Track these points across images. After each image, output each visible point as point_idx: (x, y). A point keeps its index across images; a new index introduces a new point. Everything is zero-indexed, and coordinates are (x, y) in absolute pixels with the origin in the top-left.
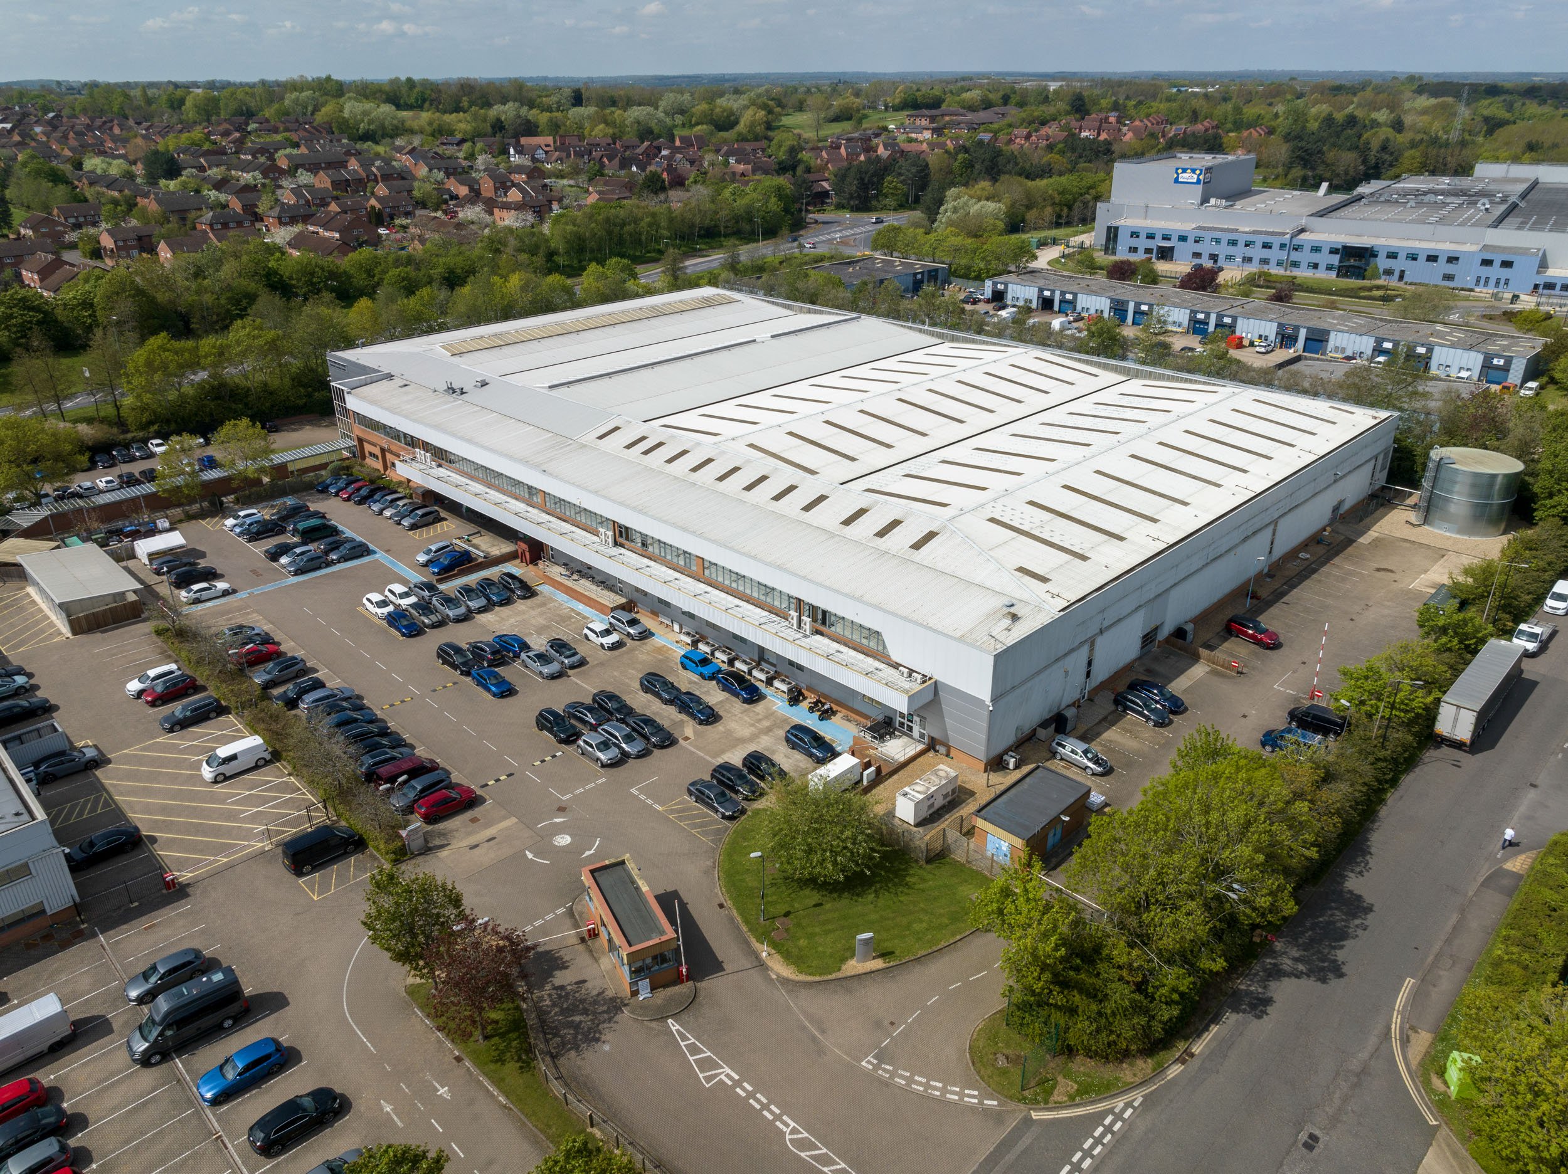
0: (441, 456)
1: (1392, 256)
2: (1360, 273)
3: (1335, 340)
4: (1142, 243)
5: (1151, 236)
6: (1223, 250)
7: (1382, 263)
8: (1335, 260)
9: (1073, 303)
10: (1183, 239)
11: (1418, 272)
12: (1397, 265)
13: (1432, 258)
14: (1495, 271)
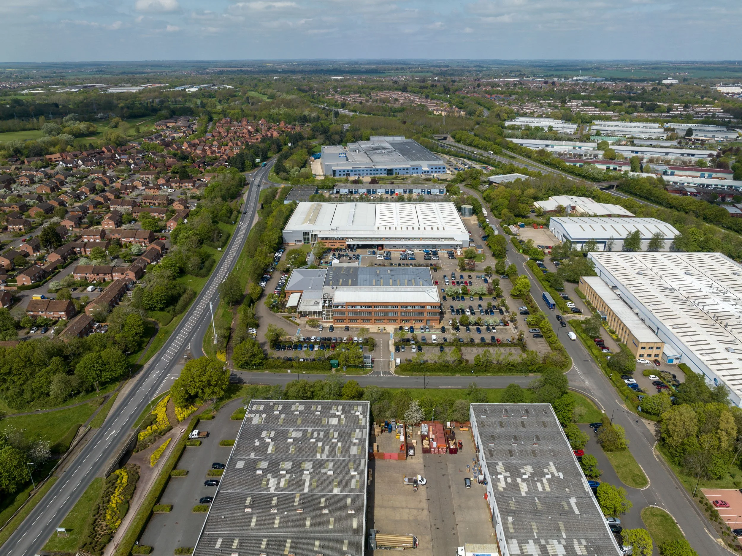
0: (352, 238)
1: (396, 170)
2: (392, 174)
3: (414, 191)
4: (342, 173)
5: (344, 171)
6: (361, 173)
7: (394, 171)
8: (386, 172)
9: (357, 192)
10: (352, 171)
11: (401, 172)
12: (398, 171)
13: (404, 169)
14: (415, 170)
